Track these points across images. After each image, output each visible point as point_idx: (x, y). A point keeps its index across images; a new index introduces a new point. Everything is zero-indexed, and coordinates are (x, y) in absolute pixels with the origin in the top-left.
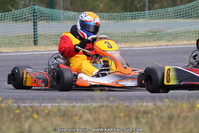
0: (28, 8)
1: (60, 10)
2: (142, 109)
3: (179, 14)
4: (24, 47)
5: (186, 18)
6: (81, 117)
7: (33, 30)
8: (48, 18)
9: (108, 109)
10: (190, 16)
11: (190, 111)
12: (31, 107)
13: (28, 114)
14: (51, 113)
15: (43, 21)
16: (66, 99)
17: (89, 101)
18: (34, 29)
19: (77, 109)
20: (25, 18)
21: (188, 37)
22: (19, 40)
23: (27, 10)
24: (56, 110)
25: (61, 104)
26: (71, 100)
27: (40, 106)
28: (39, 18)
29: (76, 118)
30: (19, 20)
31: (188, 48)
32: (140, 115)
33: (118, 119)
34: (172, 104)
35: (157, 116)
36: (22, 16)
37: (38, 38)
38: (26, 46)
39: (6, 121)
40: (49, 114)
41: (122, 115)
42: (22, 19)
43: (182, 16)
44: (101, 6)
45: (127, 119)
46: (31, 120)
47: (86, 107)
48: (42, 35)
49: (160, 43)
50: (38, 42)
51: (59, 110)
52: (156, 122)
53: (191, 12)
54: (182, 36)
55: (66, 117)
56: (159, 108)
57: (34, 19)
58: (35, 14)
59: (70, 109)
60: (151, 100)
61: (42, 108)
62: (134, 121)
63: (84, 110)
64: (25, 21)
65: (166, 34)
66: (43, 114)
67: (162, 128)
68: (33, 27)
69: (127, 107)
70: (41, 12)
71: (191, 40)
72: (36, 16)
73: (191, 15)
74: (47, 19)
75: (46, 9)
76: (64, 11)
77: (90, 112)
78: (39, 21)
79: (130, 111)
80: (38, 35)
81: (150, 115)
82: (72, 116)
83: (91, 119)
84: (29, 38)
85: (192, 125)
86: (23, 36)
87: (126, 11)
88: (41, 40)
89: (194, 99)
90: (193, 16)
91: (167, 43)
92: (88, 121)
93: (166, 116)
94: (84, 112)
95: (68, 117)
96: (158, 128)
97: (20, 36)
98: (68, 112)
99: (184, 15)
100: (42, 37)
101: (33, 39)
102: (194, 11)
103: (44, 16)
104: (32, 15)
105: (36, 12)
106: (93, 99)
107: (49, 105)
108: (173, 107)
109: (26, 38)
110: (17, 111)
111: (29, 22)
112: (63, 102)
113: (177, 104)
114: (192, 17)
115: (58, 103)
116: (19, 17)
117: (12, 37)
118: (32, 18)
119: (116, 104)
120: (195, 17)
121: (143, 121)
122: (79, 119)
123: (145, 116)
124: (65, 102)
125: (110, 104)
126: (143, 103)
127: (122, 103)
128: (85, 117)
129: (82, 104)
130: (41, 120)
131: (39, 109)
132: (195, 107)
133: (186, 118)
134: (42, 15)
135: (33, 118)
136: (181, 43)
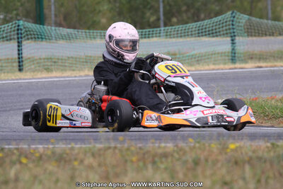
0: (11, 24)
1: (51, 26)
2: (160, 151)
3: (204, 30)
4: (6, 74)
5: (213, 37)
6: (82, 161)
7: (17, 52)
8: (36, 36)
9: (117, 151)
10: (218, 34)
11: (221, 153)
12: (17, 149)
13: (14, 158)
14: (43, 156)
15: (30, 41)
16: (62, 140)
17: (92, 141)
18: (19, 50)
19: (76, 151)
20: (6, 37)
21: (215, 61)
23: (10, 27)
24: (49, 153)
25: (56, 146)
26: (68, 141)
27: (30, 148)
28: (25, 37)
29: (76, 163)
31: (215, 74)
32: (156, 159)
33: (129, 164)
34: (197, 145)
35: (179, 159)
37: (24, 63)
38: (8, 72)
40: (40, 158)
41: (134, 159)
42: (3, 38)
43: (207, 33)
45: (141, 164)
46: (18, 166)
47: (87, 149)
48: (29, 58)
50: (24, 66)
51: (53, 153)
52: (178, 168)
53: (219, 28)
54: (208, 58)
55: (63, 163)
56: (181, 150)
57: (18, 38)
58: (20, 31)
59: (68, 151)
61: (32, 151)
62: (150, 166)
63: (85, 153)
64: (7, 40)
65: (189, 56)
66: (33, 158)
67: (185, 175)
68: (17, 48)
69: (140, 148)
70: (27, 29)
71: (219, 64)
72: (21, 34)
73: (219, 32)
75: (34, 25)
76: (57, 28)
77: (93, 155)
78: (25, 40)
79: (144, 154)
80: (23, 59)
81: (169, 160)
82: (70, 161)
83: (95, 164)
84: (12, 63)
85: (224, 171)
86: (5, 60)
88: (27, 65)
89: (225, 138)
90: (222, 33)
92: (90, 167)
93: (190, 160)
94: (85, 155)
95: (66, 161)
96: (181, 176)
98: (65, 156)
99: (211, 32)
100: (29, 60)
101: (17, 64)
102: (223, 27)
103: (31, 35)
104: (16, 32)
105: (21, 30)
106: (96, 139)
107: (41, 146)
108: (200, 148)
109: (8, 63)
111: (12, 41)
112: (58, 144)
113: (204, 144)
114: (220, 35)
115: (52, 144)
118: (16, 37)
119: (126, 145)
120: (224, 34)
121: (162, 166)
122: (79, 164)
123: (164, 160)
124: (61, 143)
125: (119, 145)
126: (160, 143)
127: (133, 143)
128: (86, 162)
129: (83, 146)
130: (31, 165)
131: (28, 152)
132: (227, 148)
133: (215, 162)
134: (28, 33)
135: (21, 163)
136: (207, 67)
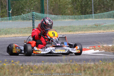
0: (30, 13)
1: (47, 14)
2: (87, 66)
3: (110, 15)
6: (55, 70)
7: (32, 25)
9: (70, 66)
12: (29, 65)
13: (27, 69)
14: (39, 68)
15: (38, 20)
16: (47, 61)
18: (33, 24)
19: (53, 66)
20: (28, 19)
22: (25, 30)
23: (29, 15)
25: (45, 64)
26: (50, 62)
28: (35, 18)
29: (52, 71)
30: (25, 19)
32: (86, 69)
33: (74, 71)
34: (104, 63)
35: (95, 69)
36: (27, 18)
39: (16, 73)
41: (76, 69)
42: (26, 19)
44: (69, 12)
47: (58, 65)
49: (99, 31)
51: (43, 67)
52: (95, 73)
54: (111, 27)
55: (47, 71)
56: (97, 65)
59: (50, 66)
60: (93, 61)
61: (35, 66)
62: (83, 72)
66: (35, 69)
69: (80, 65)
70: (37, 15)
72: (34, 17)
74: (40, 19)
75: (39, 14)
77: (60, 68)
78: (36, 20)
81: (91, 69)
87: (82, 14)
91: (104, 31)
93: (100, 70)
94: (57, 68)
97: (26, 28)
98: (48, 68)
104: (32, 17)
105: (34, 16)
106: (61, 61)
107: (39, 64)
108: (104, 65)
109: (29, 29)
110: (22, 68)
111: (30, 20)
113: (106, 63)
115: (43, 63)
116: (25, 18)
117: (21, 29)
118: (32, 18)
119: (74, 64)
121: (88, 72)
122: (54, 71)
123: (89, 69)
124: (47, 63)
125: (70, 64)
127: (77, 63)
128: (57, 71)
129: (56, 64)
131: (33, 66)
133: (110, 70)
134: (37, 17)
136: (111, 31)
